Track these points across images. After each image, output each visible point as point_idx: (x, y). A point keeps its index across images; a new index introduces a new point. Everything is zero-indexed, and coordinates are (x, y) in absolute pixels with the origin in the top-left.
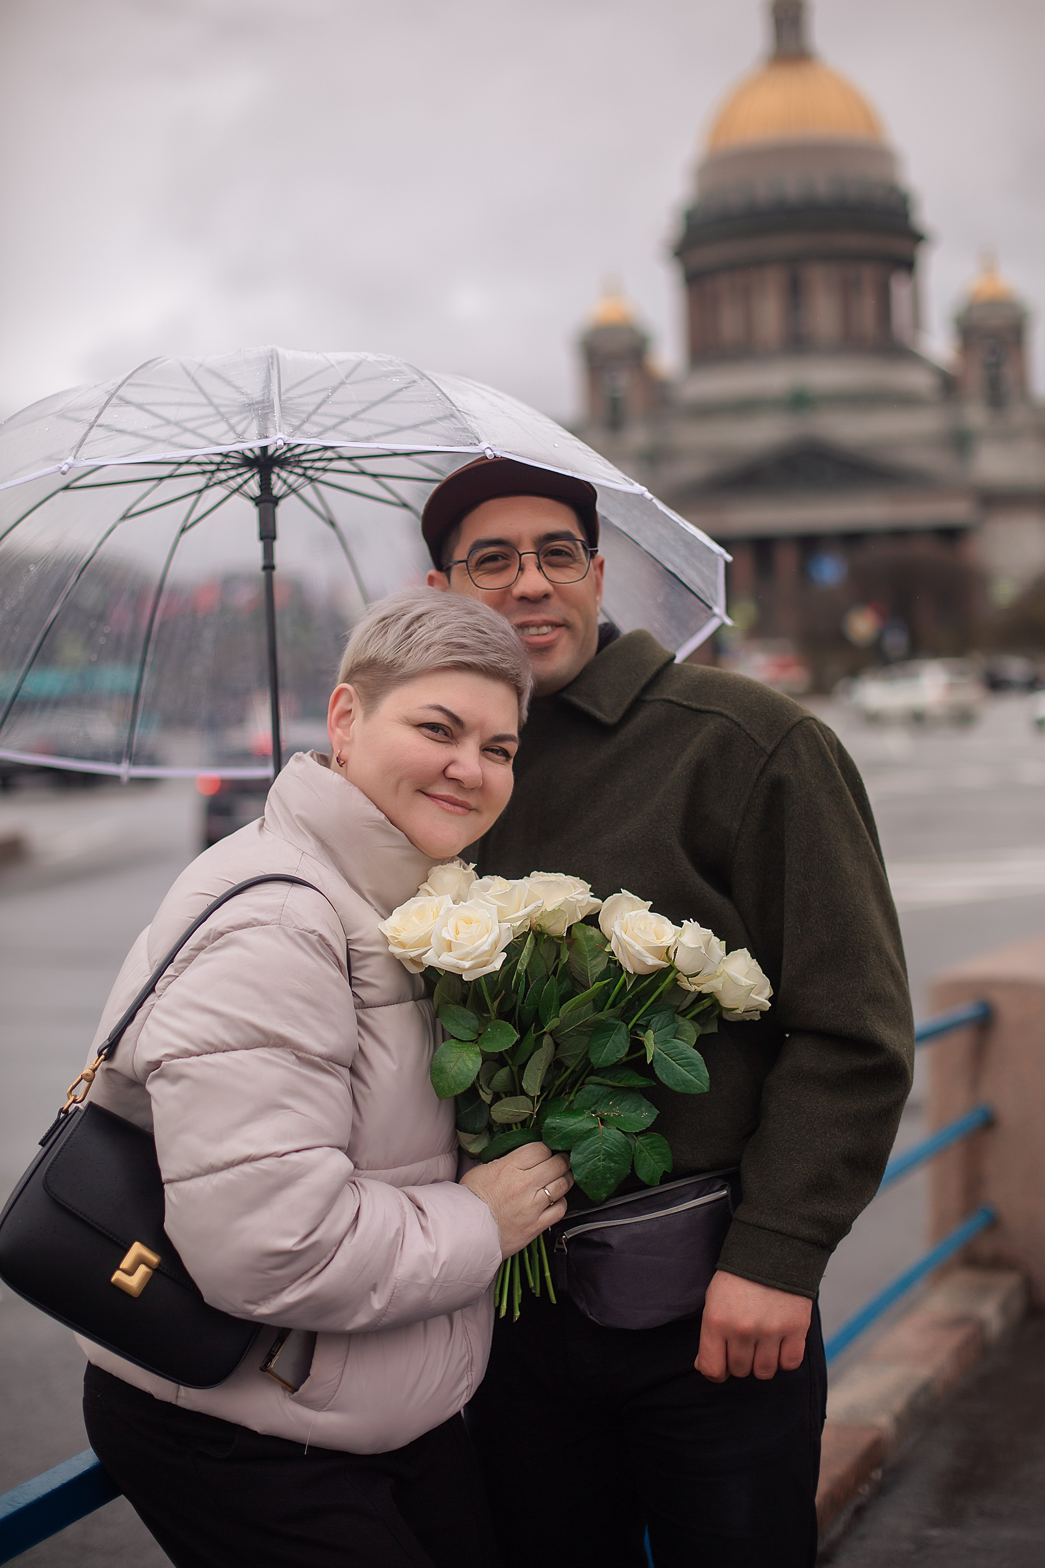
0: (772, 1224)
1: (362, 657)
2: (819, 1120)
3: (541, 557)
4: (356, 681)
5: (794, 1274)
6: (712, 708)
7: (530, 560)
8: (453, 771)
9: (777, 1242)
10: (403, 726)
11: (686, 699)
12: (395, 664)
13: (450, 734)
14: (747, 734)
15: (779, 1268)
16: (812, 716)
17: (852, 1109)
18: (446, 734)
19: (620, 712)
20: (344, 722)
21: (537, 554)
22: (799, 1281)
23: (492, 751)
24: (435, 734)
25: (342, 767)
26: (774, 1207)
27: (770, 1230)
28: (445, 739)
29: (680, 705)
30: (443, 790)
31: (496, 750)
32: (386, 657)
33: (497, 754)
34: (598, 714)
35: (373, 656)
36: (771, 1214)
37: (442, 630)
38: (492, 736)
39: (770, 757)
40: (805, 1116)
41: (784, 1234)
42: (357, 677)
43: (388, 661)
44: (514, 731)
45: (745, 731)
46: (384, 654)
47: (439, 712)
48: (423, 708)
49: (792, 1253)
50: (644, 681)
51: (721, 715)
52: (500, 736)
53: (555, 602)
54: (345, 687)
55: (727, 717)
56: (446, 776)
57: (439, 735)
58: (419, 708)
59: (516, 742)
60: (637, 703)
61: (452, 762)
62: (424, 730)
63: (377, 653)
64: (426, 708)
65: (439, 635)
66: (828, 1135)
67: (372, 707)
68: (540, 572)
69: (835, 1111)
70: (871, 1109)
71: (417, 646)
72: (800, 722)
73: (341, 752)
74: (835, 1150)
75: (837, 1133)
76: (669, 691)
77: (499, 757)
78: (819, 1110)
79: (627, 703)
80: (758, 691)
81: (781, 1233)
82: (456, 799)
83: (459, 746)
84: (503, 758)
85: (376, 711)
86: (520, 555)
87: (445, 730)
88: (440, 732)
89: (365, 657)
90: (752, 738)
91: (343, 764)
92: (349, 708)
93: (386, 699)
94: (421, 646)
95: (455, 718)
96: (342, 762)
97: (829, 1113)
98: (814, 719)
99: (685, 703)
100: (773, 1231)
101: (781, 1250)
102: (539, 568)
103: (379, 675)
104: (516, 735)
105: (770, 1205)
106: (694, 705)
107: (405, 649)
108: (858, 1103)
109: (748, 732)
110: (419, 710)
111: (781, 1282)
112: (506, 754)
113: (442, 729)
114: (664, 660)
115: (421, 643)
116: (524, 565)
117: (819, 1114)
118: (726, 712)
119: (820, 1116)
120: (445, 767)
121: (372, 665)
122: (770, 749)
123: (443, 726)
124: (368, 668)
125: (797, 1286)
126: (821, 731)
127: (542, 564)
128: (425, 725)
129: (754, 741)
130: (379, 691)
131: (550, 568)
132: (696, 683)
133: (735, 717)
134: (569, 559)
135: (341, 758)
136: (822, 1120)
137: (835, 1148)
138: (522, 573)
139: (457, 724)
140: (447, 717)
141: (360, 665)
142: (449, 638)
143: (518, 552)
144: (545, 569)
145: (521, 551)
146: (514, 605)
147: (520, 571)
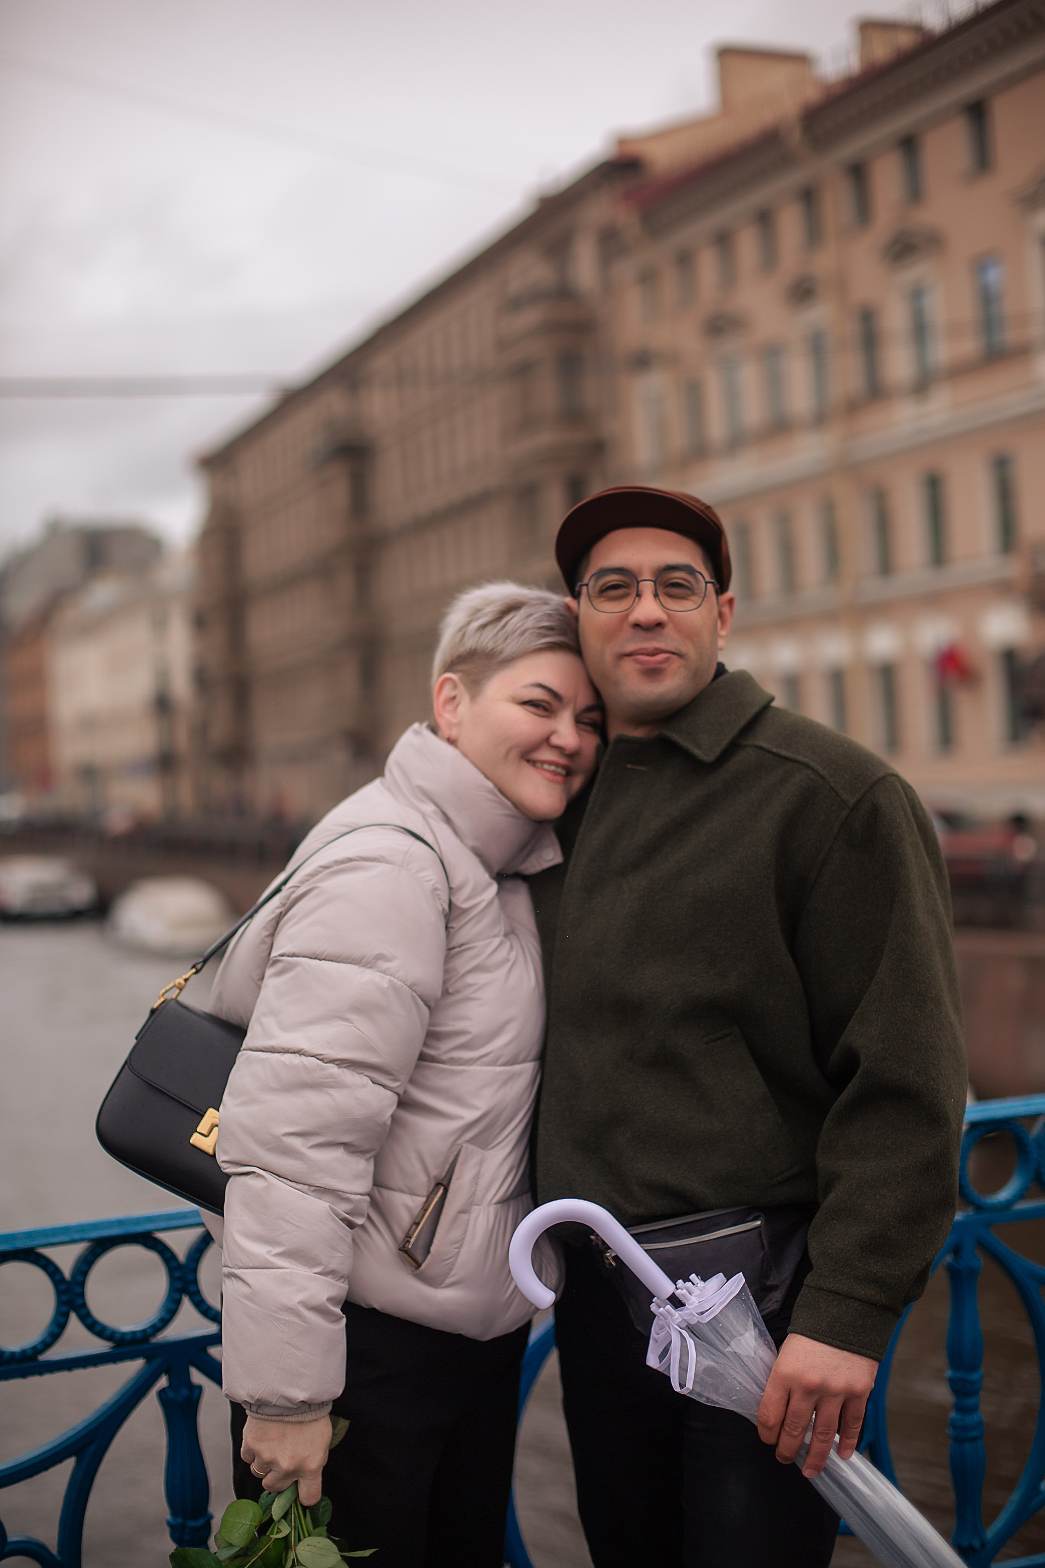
0: (830, 1285)
1: (461, 649)
2: (868, 1184)
3: (659, 586)
4: (459, 670)
5: (850, 1332)
6: (800, 758)
7: (647, 588)
8: (555, 740)
9: (835, 1301)
10: (509, 705)
11: (777, 747)
12: (495, 652)
13: (550, 708)
14: (831, 787)
15: (835, 1326)
16: (895, 773)
17: (898, 1168)
18: (547, 709)
19: (718, 751)
21: (655, 582)
22: (855, 1340)
24: (539, 709)
26: (832, 1269)
27: (828, 1291)
29: (770, 752)
32: (485, 647)
34: (697, 752)
35: (471, 647)
36: (828, 1276)
39: (852, 810)
40: (856, 1181)
41: (841, 1295)
43: (488, 650)
45: (829, 784)
46: (482, 645)
47: (541, 689)
48: (524, 687)
49: (848, 1312)
50: (743, 722)
51: (807, 766)
53: (669, 630)
54: (449, 676)
55: (812, 769)
56: (550, 743)
60: (733, 748)
61: (553, 732)
62: (528, 706)
63: (475, 644)
64: (528, 687)
66: (878, 1197)
67: (477, 692)
68: (656, 599)
69: (882, 1172)
70: (918, 1165)
72: (883, 778)
73: (450, 733)
74: (886, 1210)
75: (887, 1194)
76: (763, 738)
78: (867, 1174)
79: (725, 743)
80: (846, 745)
81: (838, 1294)
83: (557, 718)
86: (638, 582)
88: (543, 707)
89: (464, 649)
90: (835, 792)
93: (490, 682)
95: (554, 693)
97: (876, 1176)
98: (897, 776)
99: (775, 750)
100: (831, 1292)
101: (838, 1309)
102: (656, 595)
103: (482, 662)
105: (828, 1267)
106: (784, 753)
108: (903, 1161)
109: (832, 784)
110: (520, 689)
111: (838, 1341)
113: (545, 705)
114: (763, 703)
116: (642, 591)
117: (867, 1178)
118: (812, 764)
119: (869, 1179)
120: (548, 735)
122: (852, 801)
124: (470, 657)
125: (853, 1345)
126: (903, 788)
127: (659, 592)
128: (529, 702)
129: (837, 795)
130: (482, 676)
131: (668, 599)
132: (788, 732)
133: (820, 770)
134: (688, 592)
135: (451, 738)
136: (871, 1183)
137: (885, 1208)
138: (640, 600)
139: (556, 698)
140: (547, 692)
141: (460, 656)
143: (637, 580)
144: (663, 598)
145: (639, 579)
146: (628, 631)
147: (637, 598)
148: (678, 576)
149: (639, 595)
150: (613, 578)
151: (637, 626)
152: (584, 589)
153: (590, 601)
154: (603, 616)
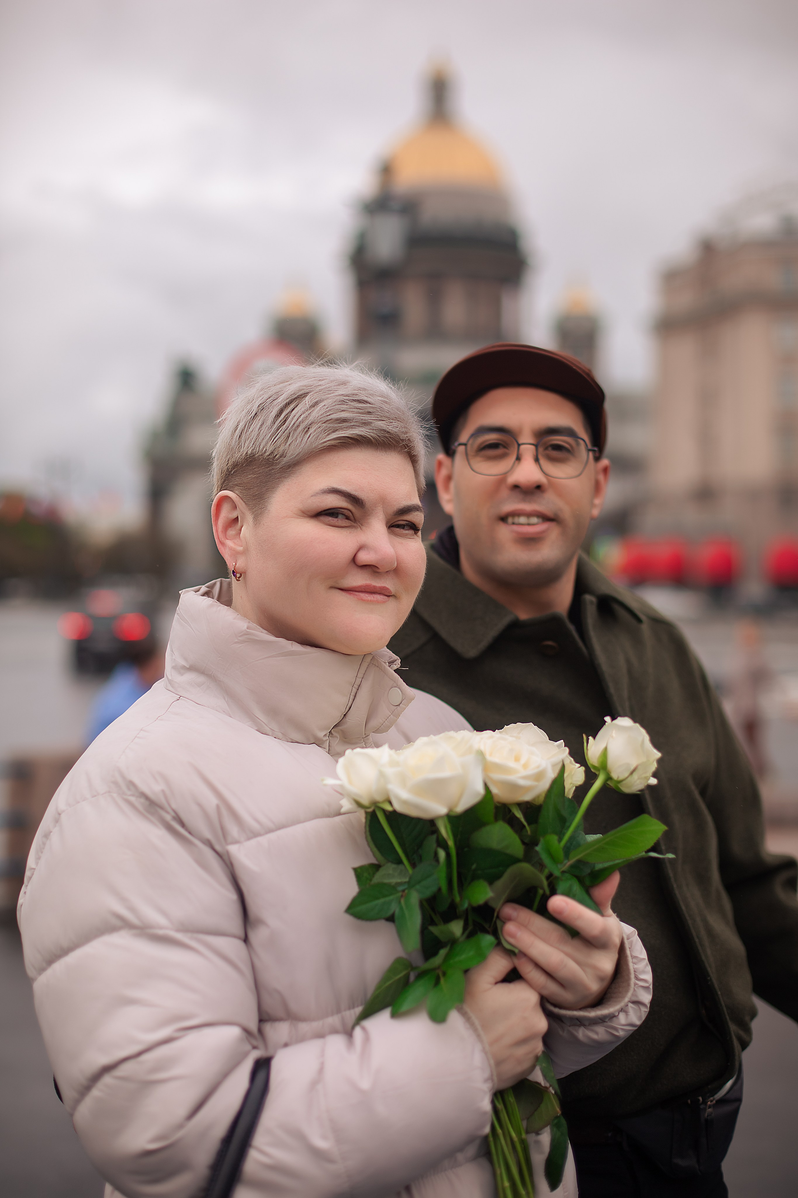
1: (237, 455)
3: (541, 450)
4: (236, 485)
7: (528, 451)
8: (364, 557)
10: (300, 520)
12: (276, 455)
13: (352, 518)
18: (348, 518)
20: (231, 532)
21: (536, 446)
23: (398, 526)
24: (336, 519)
25: (239, 580)
28: (346, 523)
30: (359, 579)
31: (403, 525)
32: (264, 449)
33: (403, 528)
35: (249, 452)
37: (317, 408)
38: (395, 509)
42: (237, 480)
43: (267, 453)
44: (416, 501)
46: (261, 447)
47: (335, 495)
48: (316, 494)
52: (404, 508)
53: (549, 494)
54: (225, 495)
56: (357, 564)
57: (340, 521)
58: (312, 496)
59: (421, 511)
61: (361, 548)
62: (322, 518)
63: (253, 448)
64: (319, 494)
65: (316, 413)
67: (261, 508)
68: (535, 462)
71: (295, 430)
73: (236, 564)
77: (407, 532)
82: (374, 587)
83: (364, 528)
84: (411, 532)
85: (267, 512)
86: (519, 445)
87: (346, 514)
88: (340, 516)
89: (241, 455)
91: (239, 578)
92: (234, 515)
93: (274, 495)
94: (300, 428)
95: (353, 497)
96: (238, 575)
102: (537, 460)
103: (261, 471)
104: (419, 503)
107: (282, 437)
110: (312, 498)
112: (413, 527)
113: (342, 514)
115: (298, 426)
116: (522, 455)
120: (354, 555)
121: (251, 461)
123: (343, 510)
124: (247, 466)
127: (540, 457)
128: (324, 513)
130: (265, 489)
131: (548, 462)
134: (569, 455)
135: (237, 571)
138: (520, 462)
139: (357, 503)
140: (343, 498)
141: (237, 465)
142: (327, 416)
143: (517, 443)
144: (542, 461)
145: (521, 441)
146: (505, 492)
147: (517, 462)
148: (558, 439)
149: (518, 459)
150: (492, 437)
151: (516, 487)
152: (461, 449)
153: (468, 460)
154: (479, 478)
